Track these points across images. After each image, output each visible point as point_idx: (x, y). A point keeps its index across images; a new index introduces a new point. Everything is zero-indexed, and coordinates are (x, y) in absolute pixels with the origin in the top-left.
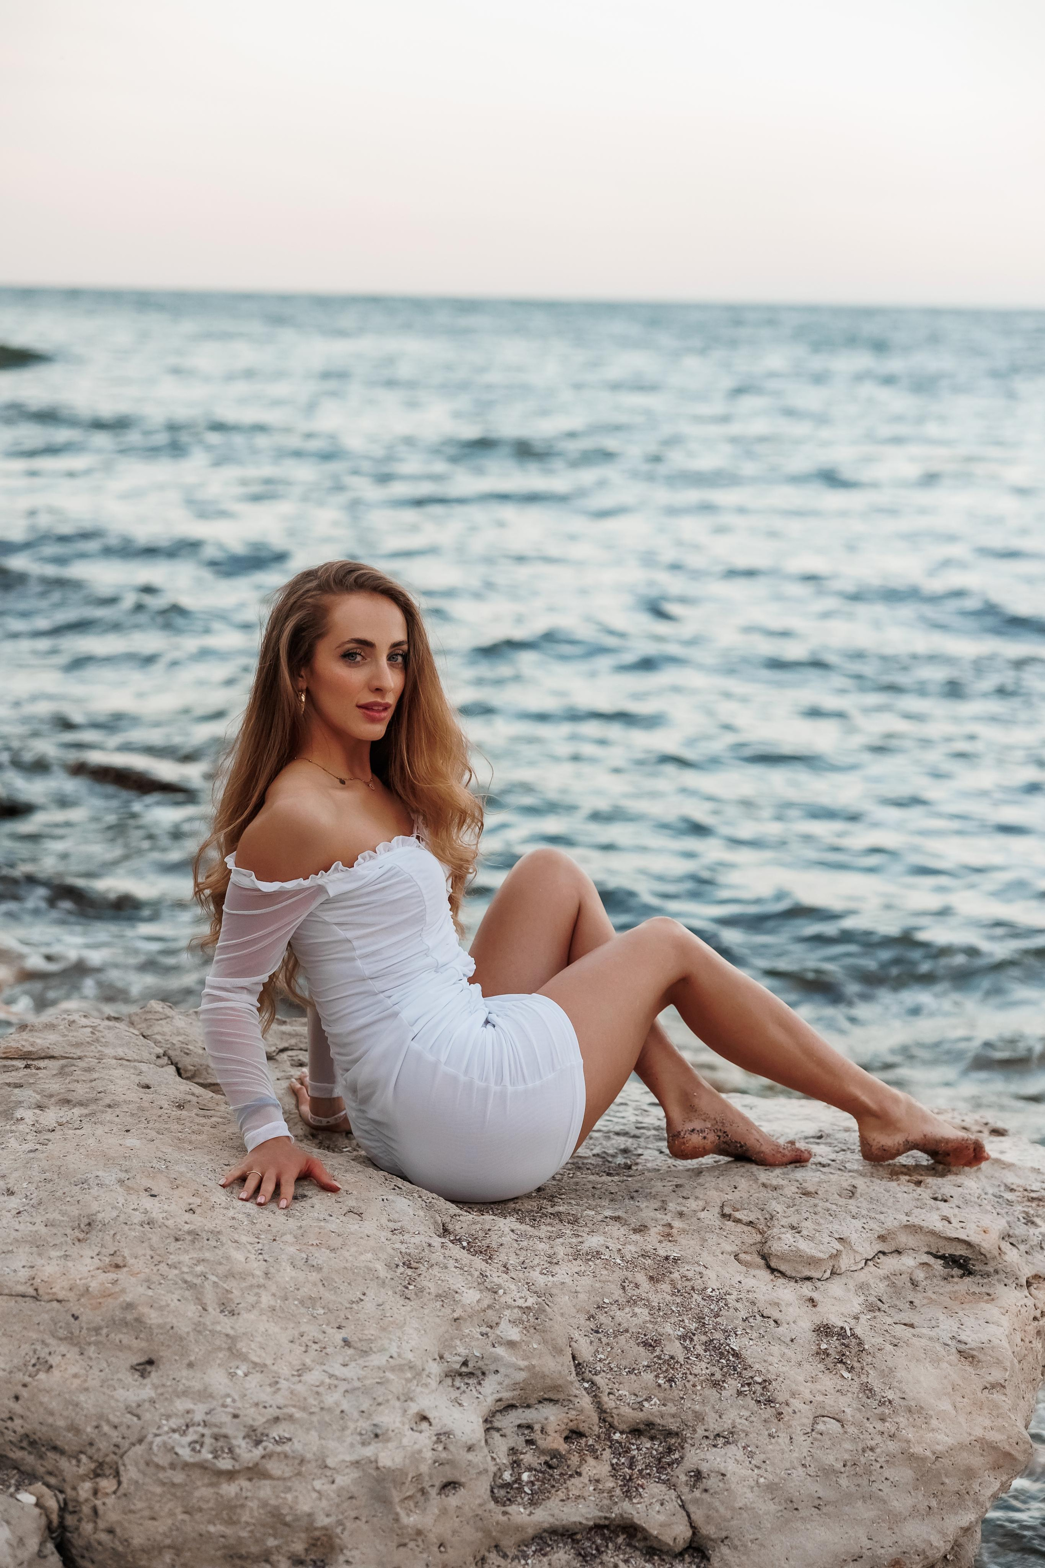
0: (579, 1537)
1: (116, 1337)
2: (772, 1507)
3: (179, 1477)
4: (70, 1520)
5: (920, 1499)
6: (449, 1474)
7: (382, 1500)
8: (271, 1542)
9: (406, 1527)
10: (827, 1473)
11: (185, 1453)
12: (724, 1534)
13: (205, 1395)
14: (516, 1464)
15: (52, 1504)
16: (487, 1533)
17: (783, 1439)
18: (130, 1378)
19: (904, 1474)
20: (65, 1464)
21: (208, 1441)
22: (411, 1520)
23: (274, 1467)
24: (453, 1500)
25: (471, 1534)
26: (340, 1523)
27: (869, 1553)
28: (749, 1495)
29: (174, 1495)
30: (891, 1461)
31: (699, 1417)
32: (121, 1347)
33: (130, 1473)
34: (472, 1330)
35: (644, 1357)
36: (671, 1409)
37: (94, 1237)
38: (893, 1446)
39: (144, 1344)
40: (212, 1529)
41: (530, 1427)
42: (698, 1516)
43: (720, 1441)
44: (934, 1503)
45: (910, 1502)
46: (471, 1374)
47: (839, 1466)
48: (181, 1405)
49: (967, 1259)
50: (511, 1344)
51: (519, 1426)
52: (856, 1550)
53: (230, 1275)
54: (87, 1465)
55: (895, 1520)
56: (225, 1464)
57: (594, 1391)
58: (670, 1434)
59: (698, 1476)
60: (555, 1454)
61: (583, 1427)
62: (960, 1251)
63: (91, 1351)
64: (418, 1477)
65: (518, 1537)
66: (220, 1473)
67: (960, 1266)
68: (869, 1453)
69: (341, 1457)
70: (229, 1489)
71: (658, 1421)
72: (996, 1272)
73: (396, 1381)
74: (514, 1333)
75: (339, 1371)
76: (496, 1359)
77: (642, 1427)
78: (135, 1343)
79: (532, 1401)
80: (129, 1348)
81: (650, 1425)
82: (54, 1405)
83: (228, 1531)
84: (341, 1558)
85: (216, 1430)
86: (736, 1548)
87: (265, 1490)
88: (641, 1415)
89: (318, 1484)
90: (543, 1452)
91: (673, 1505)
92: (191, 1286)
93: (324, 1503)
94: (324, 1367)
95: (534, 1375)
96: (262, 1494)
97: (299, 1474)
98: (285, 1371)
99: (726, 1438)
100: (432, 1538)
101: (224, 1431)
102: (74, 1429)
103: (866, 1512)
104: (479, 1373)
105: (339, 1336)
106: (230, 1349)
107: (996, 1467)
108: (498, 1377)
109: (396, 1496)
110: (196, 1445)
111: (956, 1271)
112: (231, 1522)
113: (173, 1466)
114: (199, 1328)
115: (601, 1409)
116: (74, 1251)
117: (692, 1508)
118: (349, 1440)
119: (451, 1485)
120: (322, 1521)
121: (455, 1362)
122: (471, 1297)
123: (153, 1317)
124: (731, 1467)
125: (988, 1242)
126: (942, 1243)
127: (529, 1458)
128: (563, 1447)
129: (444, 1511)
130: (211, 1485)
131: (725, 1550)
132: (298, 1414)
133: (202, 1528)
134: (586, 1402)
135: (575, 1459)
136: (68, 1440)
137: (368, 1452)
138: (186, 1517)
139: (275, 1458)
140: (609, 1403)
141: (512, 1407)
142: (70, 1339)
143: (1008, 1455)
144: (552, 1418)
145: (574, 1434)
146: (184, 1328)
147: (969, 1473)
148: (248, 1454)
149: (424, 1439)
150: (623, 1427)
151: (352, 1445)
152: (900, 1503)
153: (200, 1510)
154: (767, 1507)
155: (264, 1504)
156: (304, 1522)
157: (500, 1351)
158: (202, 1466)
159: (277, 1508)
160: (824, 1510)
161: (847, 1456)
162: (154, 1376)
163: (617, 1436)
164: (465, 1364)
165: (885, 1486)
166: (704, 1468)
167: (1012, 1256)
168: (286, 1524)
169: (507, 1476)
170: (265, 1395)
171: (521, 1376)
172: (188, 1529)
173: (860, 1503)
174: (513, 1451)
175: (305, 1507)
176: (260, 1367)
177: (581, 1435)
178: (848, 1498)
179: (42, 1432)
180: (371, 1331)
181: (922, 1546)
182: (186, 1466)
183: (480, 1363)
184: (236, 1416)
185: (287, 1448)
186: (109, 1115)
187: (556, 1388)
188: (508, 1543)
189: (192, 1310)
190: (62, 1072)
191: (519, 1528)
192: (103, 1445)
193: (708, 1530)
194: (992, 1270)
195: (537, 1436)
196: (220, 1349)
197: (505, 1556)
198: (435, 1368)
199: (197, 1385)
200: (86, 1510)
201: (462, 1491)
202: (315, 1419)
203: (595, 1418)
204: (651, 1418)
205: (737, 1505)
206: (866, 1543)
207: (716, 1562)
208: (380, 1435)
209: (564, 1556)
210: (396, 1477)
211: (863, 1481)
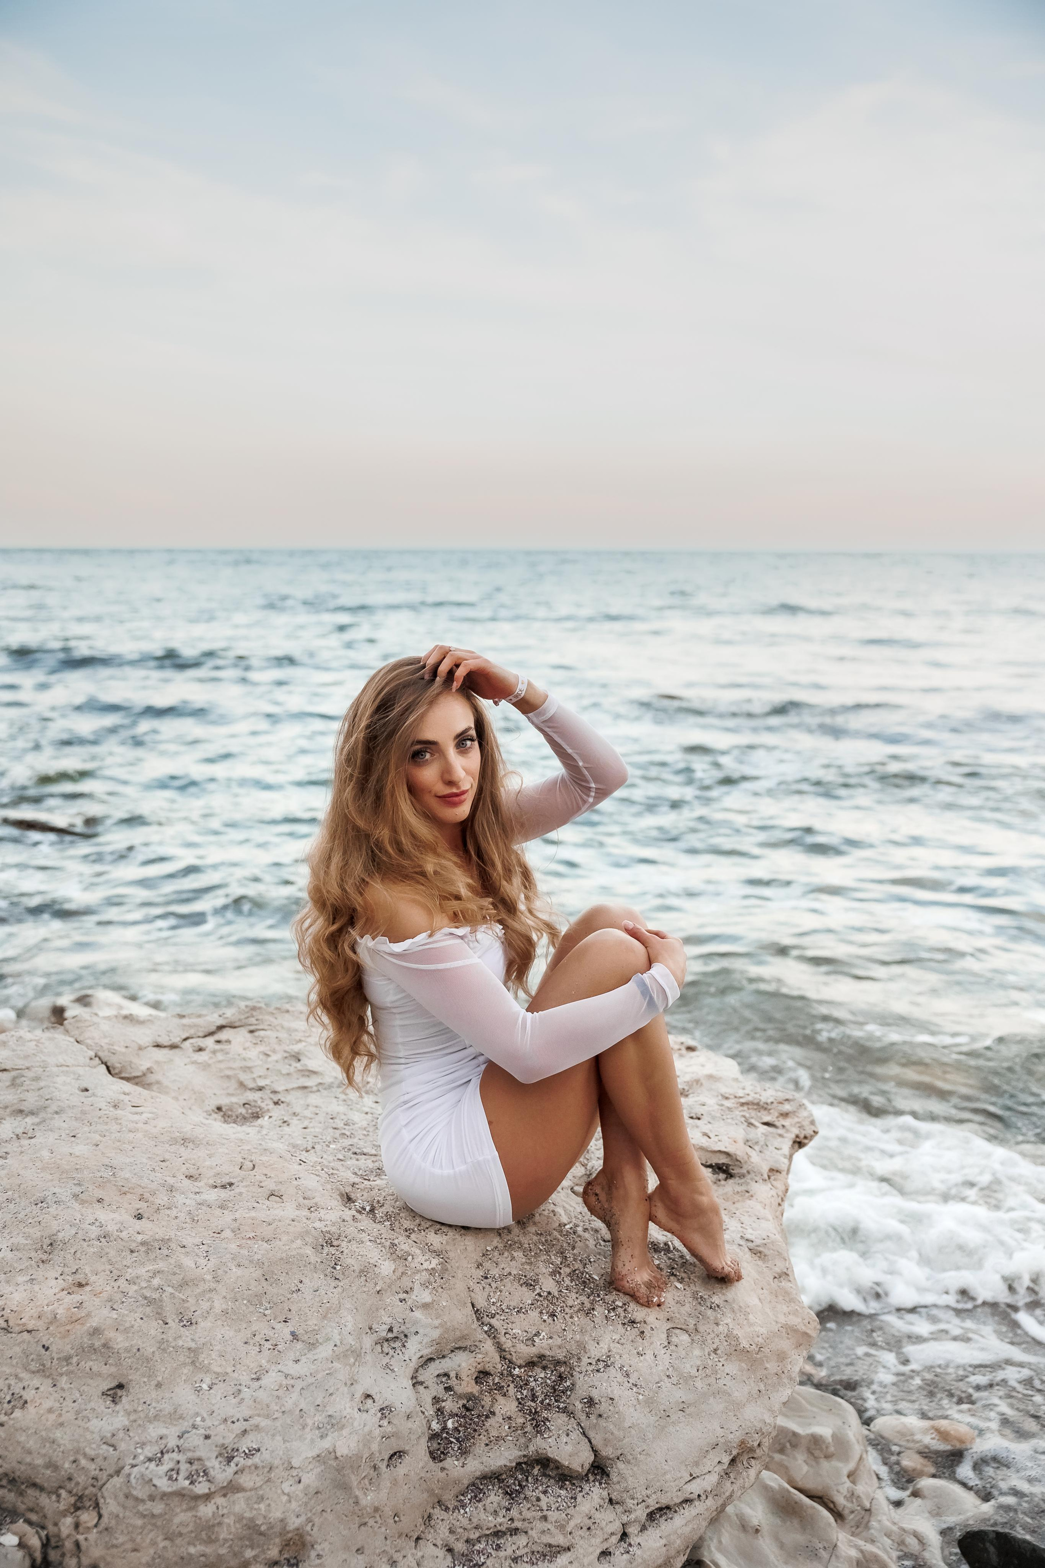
0: (504, 1476)
1: (87, 1365)
2: (651, 1419)
3: (158, 1508)
4: (53, 1555)
5: (752, 1385)
6: (395, 1445)
7: (344, 1487)
8: (249, 1554)
9: (365, 1508)
10: (686, 1379)
11: (163, 1484)
12: (619, 1452)
13: (175, 1416)
14: (440, 1411)
15: (35, 1542)
16: (431, 1492)
17: (649, 1356)
18: (101, 1405)
19: (739, 1367)
20: (46, 1502)
21: (184, 1467)
22: (368, 1499)
23: (246, 1480)
24: (400, 1469)
25: (418, 1497)
26: (309, 1520)
27: (722, 1440)
28: (634, 1413)
29: (154, 1525)
30: (729, 1358)
31: (582, 1346)
32: (92, 1374)
33: (110, 1506)
34: (391, 1300)
35: (528, 1297)
36: (559, 1341)
37: (57, 1257)
39: (113, 1369)
40: (192, 1550)
41: (446, 1375)
42: (597, 1441)
43: (601, 1365)
44: (762, 1387)
45: (746, 1389)
46: (396, 1339)
47: (694, 1372)
48: (154, 1431)
49: (728, 1166)
50: (426, 1306)
51: (438, 1376)
52: (714, 1441)
53: (184, 1284)
54: (66, 1500)
55: (738, 1407)
56: (201, 1488)
57: (492, 1333)
58: (558, 1363)
59: (591, 1402)
60: (470, 1397)
61: (489, 1368)
62: (723, 1160)
63: (63, 1382)
64: (370, 1456)
65: (456, 1489)
66: (197, 1498)
67: (724, 1172)
68: (713, 1356)
69: (304, 1456)
70: (206, 1510)
71: (548, 1353)
72: (748, 1172)
73: (342, 1369)
74: (425, 1296)
75: (294, 1369)
76: (415, 1322)
77: (535, 1359)
78: (105, 1370)
79: (446, 1353)
80: (99, 1375)
81: (542, 1357)
82: (31, 1444)
83: (208, 1550)
84: (313, 1554)
85: (190, 1455)
86: (629, 1462)
87: (239, 1504)
88: (533, 1350)
89: (286, 1487)
90: (460, 1397)
91: (576, 1435)
92: (150, 1302)
93: (294, 1505)
94: (279, 1367)
95: (447, 1330)
96: (237, 1509)
97: (269, 1480)
98: (245, 1378)
99: (605, 1363)
100: (388, 1512)
101: (197, 1454)
102: (52, 1466)
103: (717, 1405)
104: (402, 1336)
105: (285, 1331)
106: (193, 1362)
107: (799, 1346)
108: (418, 1337)
109: (354, 1480)
110: (172, 1474)
111: (722, 1176)
112: (210, 1541)
113: (152, 1498)
114: (162, 1345)
115: (500, 1349)
116: (39, 1274)
117: (591, 1434)
118: (309, 1437)
119: (397, 1455)
120: (294, 1523)
121: (382, 1330)
122: (387, 1268)
123: (120, 1341)
124: (616, 1392)
125: (739, 1150)
126: (709, 1155)
127: (450, 1405)
128: (475, 1389)
129: (395, 1483)
130: (190, 1509)
131: (620, 1465)
132: (264, 1423)
133: (183, 1551)
134: (488, 1346)
135: (487, 1400)
136: (46, 1476)
137: (326, 1444)
138: (167, 1543)
139: (247, 1470)
140: (507, 1344)
141: (431, 1360)
142: (42, 1371)
143: (806, 1334)
144: (464, 1365)
145: (482, 1375)
146: (149, 1349)
147: (783, 1356)
148: (222, 1474)
149: (371, 1419)
150: (520, 1362)
151: (312, 1441)
153: (180, 1534)
154: (647, 1420)
155: (240, 1518)
156: (277, 1529)
157: (418, 1314)
158: (180, 1494)
159: (252, 1520)
160: (687, 1411)
161: (699, 1363)
162: (125, 1402)
163: (517, 1371)
164: (390, 1330)
165: (728, 1381)
166: (595, 1394)
167: (755, 1158)
168: (261, 1534)
169: (436, 1426)
170: (230, 1409)
171: (436, 1334)
172: (169, 1554)
173: (712, 1399)
174: (436, 1400)
175: (276, 1514)
176: (223, 1377)
177: (488, 1375)
178: (703, 1397)
179: (22, 1471)
180: (313, 1321)
181: (759, 1425)
182: (164, 1496)
183: (403, 1328)
184: (207, 1437)
185: (256, 1459)
186: (57, 1122)
187: (464, 1337)
188: (449, 1498)
189: (153, 1328)
190: (14, 1084)
191: (457, 1482)
192: (81, 1479)
193: (607, 1452)
194: (745, 1171)
195: (453, 1382)
196: (184, 1364)
197: (447, 1509)
198: (368, 1341)
199: (167, 1408)
200: (69, 1545)
201: (407, 1459)
202: (278, 1424)
203: (497, 1357)
204: (543, 1352)
205: (627, 1425)
206: (720, 1432)
207: (614, 1477)
208: (334, 1424)
209: (494, 1498)
210: (352, 1463)
211: (712, 1380)
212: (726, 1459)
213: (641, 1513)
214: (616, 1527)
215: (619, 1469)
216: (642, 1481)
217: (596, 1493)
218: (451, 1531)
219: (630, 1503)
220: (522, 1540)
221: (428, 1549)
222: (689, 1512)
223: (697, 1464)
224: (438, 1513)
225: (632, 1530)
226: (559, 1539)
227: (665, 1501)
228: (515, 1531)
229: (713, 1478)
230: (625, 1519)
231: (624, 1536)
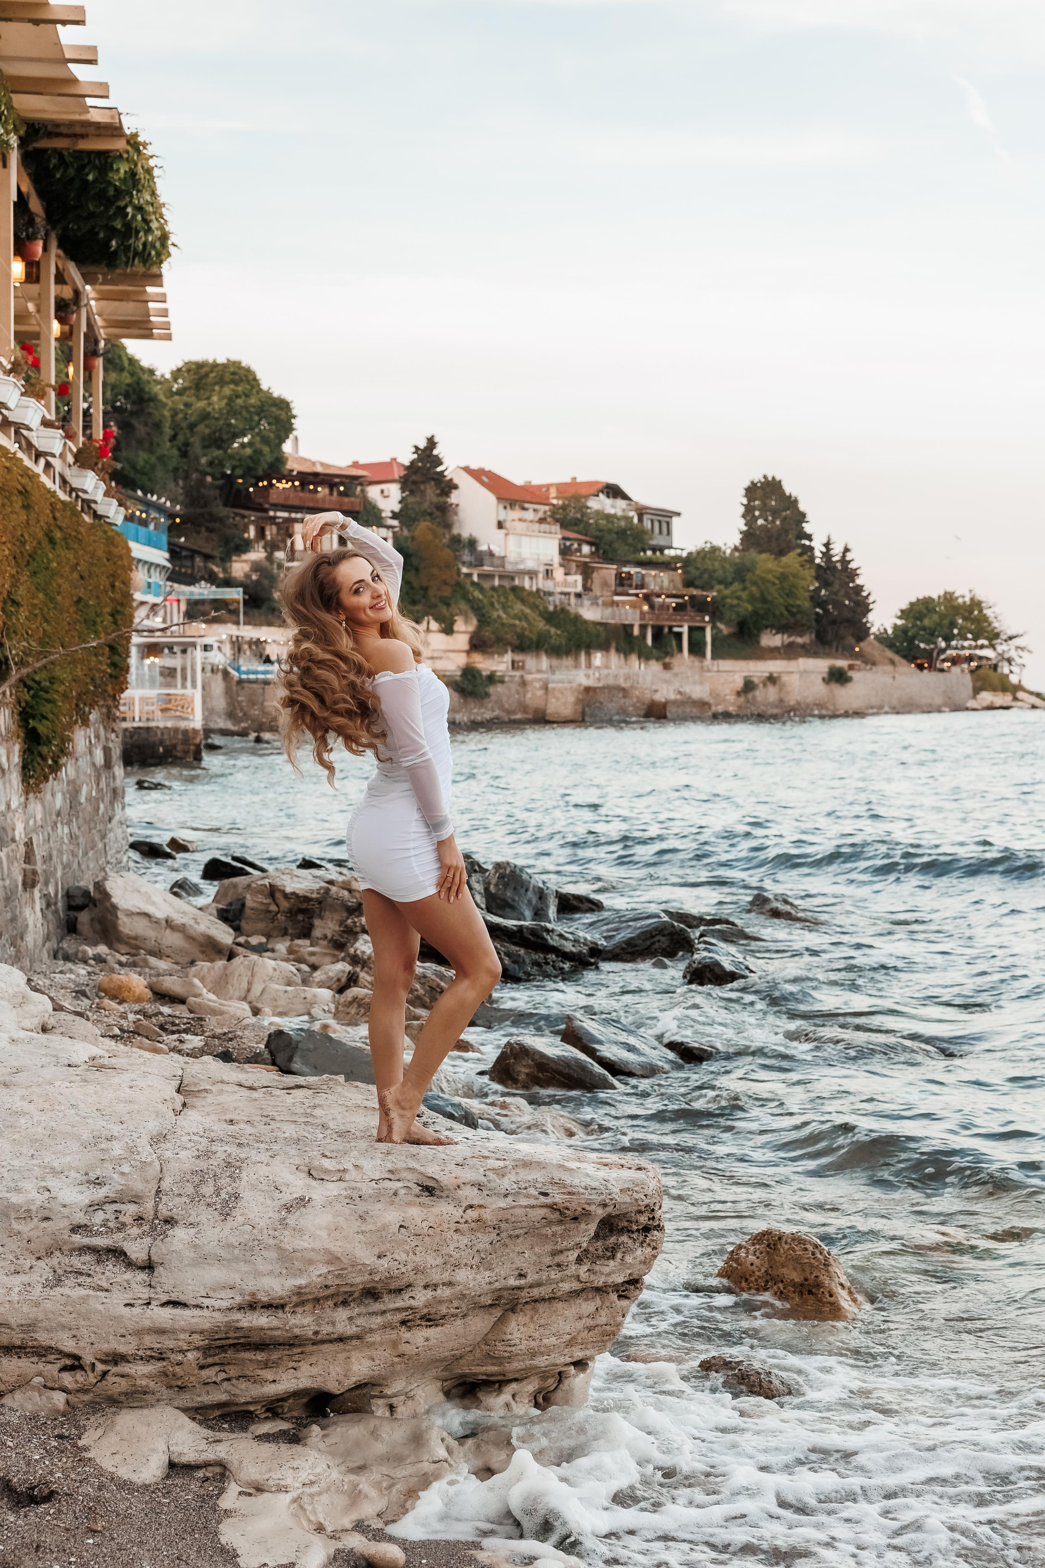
0: (100, 1251)
2: (193, 1255)
5: (277, 1268)
6: (47, 1213)
7: (7, 1216)
10: (230, 1246)
12: (163, 1262)
17: (217, 1230)
19: (272, 1255)
24: (45, 1224)
25: (48, 1240)
27: (240, 1287)
28: (181, 1246)
30: (267, 1247)
31: (189, 1216)
34: (109, 1166)
35: (189, 1191)
36: (183, 1212)
38: (271, 1241)
42: (155, 1254)
43: (189, 1226)
44: (284, 1272)
45: (270, 1267)
46: (99, 1184)
47: (237, 1244)
49: (433, 1188)
50: (123, 1174)
51: (114, 1210)
52: (232, 1283)
55: (258, 1274)
57: (158, 1202)
59: (167, 1237)
61: (145, 1216)
62: (431, 1184)
64: (28, 1211)
65: (71, 1246)
67: (430, 1192)
68: (256, 1242)
72: (447, 1197)
73: (37, 1171)
76: (112, 1178)
77: (169, 1219)
79: (126, 1201)
81: (172, 1218)
88: (169, 1213)
91: (145, 1246)
95: (129, 1189)
99: (193, 1225)
100: (25, 1236)
103: (245, 1268)
104: (102, 1184)
107: (329, 1263)
108: (110, 1187)
109: (13, 1215)
111: (427, 1194)
115: (156, 1209)
117: (152, 1248)
119: (47, 1219)
121: (92, 1176)
125: (450, 1182)
126: (424, 1179)
127: (111, 1224)
128: (129, 1222)
129: (37, 1227)
131: (161, 1268)
134: (150, 1205)
135: (129, 1227)
137: (8, 1195)
140: (161, 1208)
141: (113, 1201)
143: (338, 1258)
144: (132, 1210)
145: (137, 1218)
147: (311, 1262)
149: (41, 1197)
150: (161, 1218)
152: (262, 1267)
154: (190, 1254)
157: (117, 1176)
160: (222, 1262)
163: (156, 1222)
164: (97, 1178)
165: (260, 1259)
166: (173, 1234)
167: (468, 1192)
171: (122, 1188)
173: (242, 1263)
174: (106, 1220)
177: (143, 1219)
178: (236, 1259)
181: (267, 1288)
183: (105, 1180)
187: (137, 1196)
188: (65, 1248)
191: (72, 1243)
193: (154, 1258)
194: (445, 1196)
197: (61, 1252)
201: (53, 1223)
203: (152, 1213)
205: (175, 1252)
206: (239, 1281)
207: (156, 1274)
208: (18, 1190)
209: (87, 1258)
210: (16, 1208)
211: (248, 1254)
212: (238, 1299)
213: (165, 1298)
214: (146, 1296)
215: (159, 1270)
216: (172, 1282)
217: (142, 1276)
218: (59, 1263)
219: (159, 1289)
220: (89, 1280)
221: (41, 1263)
222: (197, 1312)
223: (214, 1290)
224: (58, 1253)
225: (154, 1303)
226: (105, 1285)
227: (182, 1298)
228: (89, 1275)
229: (225, 1304)
230: (153, 1296)
231: (149, 1304)
